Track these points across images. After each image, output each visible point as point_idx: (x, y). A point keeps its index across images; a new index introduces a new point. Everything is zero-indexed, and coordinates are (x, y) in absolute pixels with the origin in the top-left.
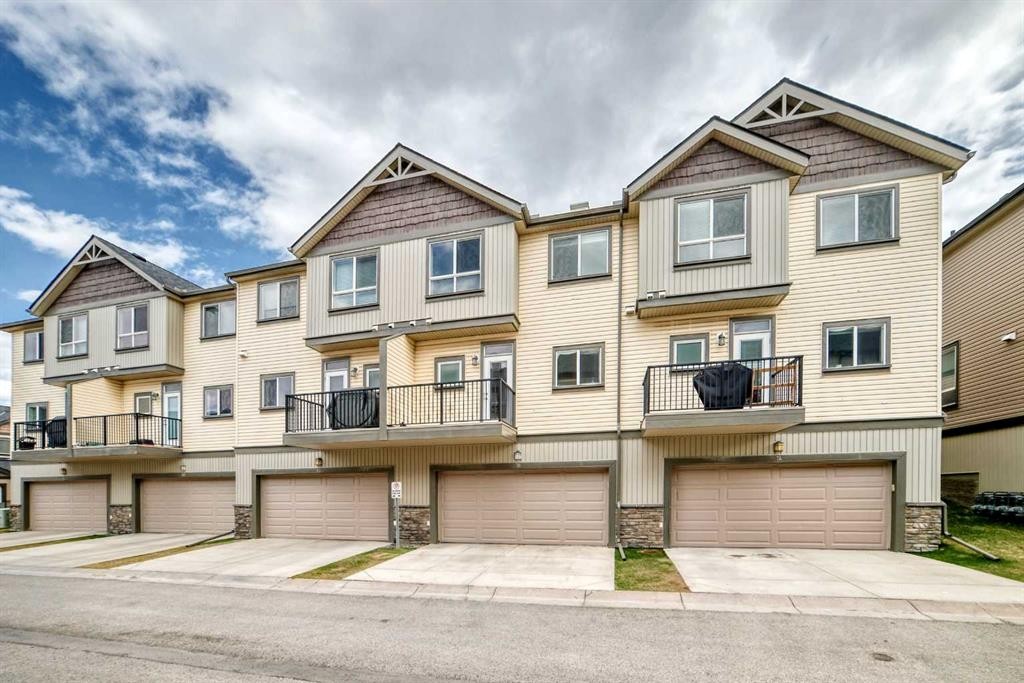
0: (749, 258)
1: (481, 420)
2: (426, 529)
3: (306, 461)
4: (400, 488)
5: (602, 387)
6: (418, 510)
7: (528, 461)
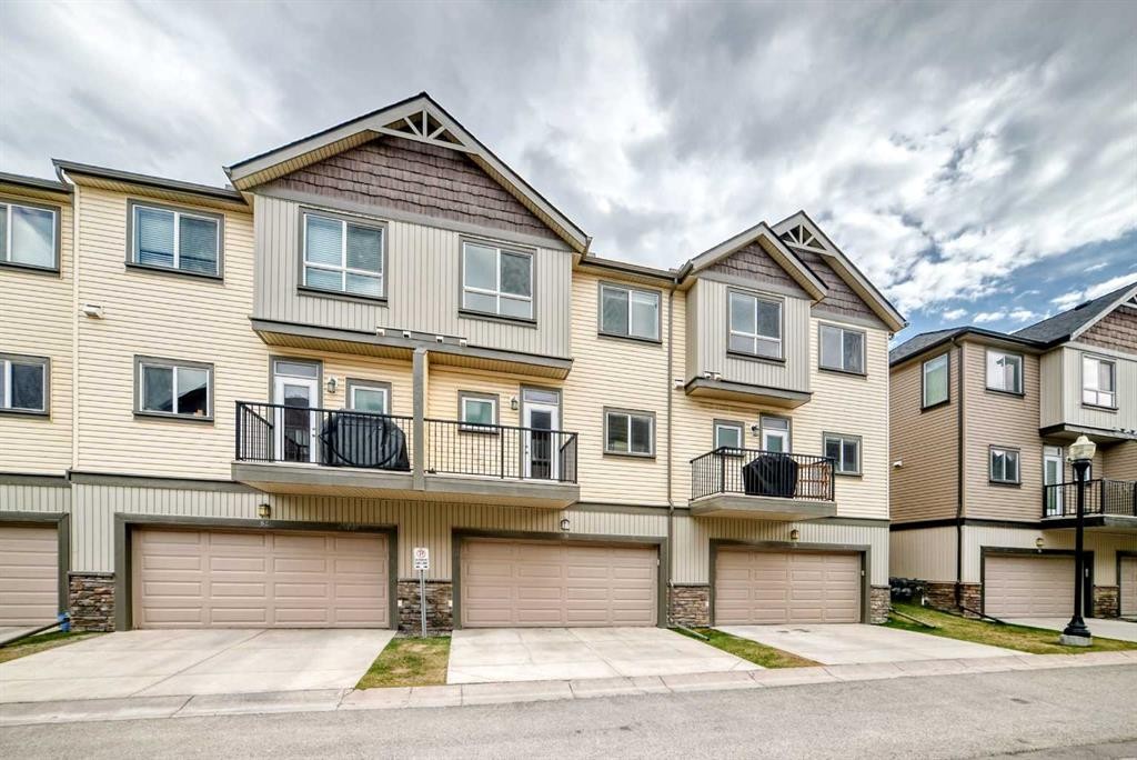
0: (784, 362)
1: (521, 477)
2: (448, 611)
3: (247, 507)
4: (427, 557)
5: (653, 458)
6: (436, 586)
7: (577, 532)
